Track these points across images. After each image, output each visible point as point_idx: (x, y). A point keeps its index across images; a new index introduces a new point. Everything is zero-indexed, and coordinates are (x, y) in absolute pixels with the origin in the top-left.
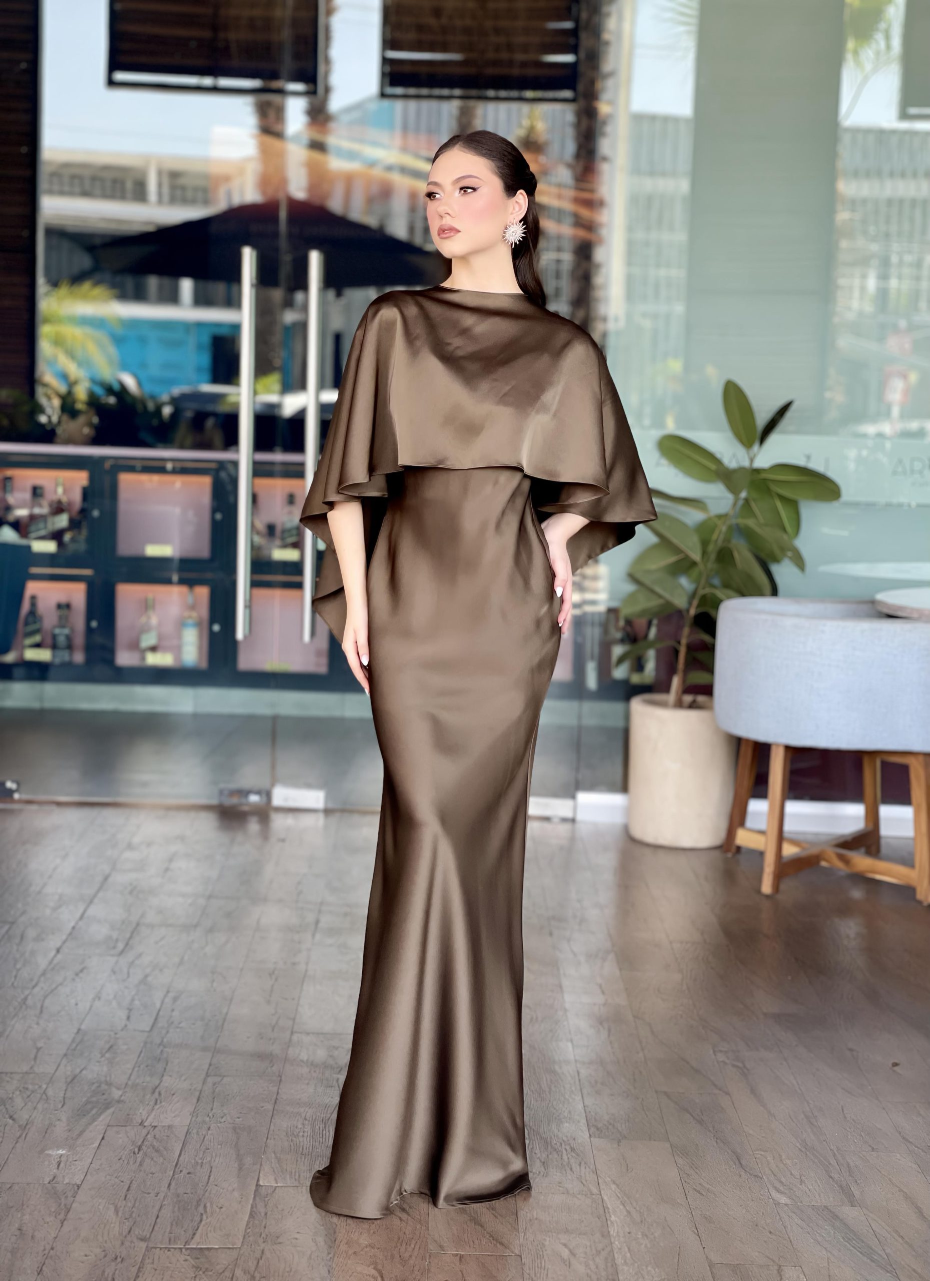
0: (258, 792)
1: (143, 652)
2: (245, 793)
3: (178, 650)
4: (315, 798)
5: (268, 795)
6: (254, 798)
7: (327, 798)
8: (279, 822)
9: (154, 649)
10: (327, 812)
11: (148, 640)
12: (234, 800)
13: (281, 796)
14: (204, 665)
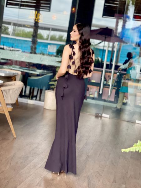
0: (101, 114)
1: (90, 95)
2: (99, 114)
3: (94, 95)
4: (108, 116)
5: (102, 115)
6: (100, 115)
7: (110, 117)
8: (103, 118)
9: (91, 94)
10: (109, 118)
11: (91, 93)
12: (97, 115)
13: (104, 115)
14: (97, 97)
